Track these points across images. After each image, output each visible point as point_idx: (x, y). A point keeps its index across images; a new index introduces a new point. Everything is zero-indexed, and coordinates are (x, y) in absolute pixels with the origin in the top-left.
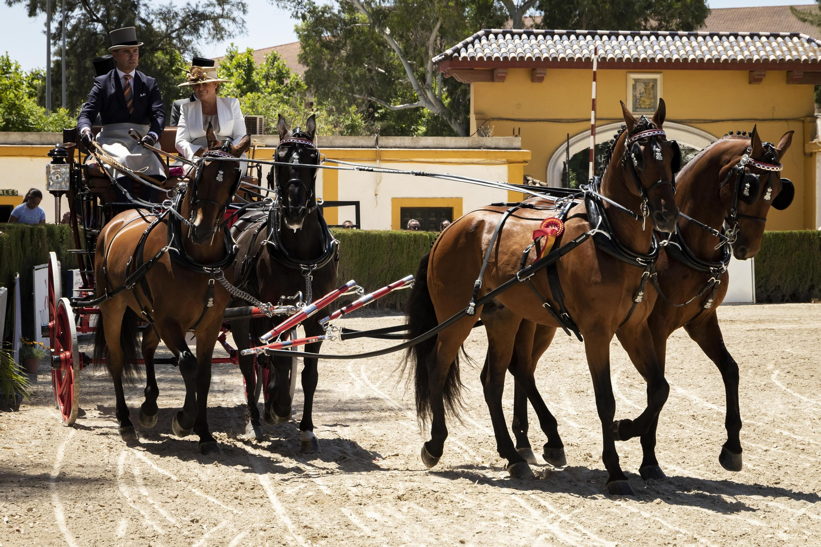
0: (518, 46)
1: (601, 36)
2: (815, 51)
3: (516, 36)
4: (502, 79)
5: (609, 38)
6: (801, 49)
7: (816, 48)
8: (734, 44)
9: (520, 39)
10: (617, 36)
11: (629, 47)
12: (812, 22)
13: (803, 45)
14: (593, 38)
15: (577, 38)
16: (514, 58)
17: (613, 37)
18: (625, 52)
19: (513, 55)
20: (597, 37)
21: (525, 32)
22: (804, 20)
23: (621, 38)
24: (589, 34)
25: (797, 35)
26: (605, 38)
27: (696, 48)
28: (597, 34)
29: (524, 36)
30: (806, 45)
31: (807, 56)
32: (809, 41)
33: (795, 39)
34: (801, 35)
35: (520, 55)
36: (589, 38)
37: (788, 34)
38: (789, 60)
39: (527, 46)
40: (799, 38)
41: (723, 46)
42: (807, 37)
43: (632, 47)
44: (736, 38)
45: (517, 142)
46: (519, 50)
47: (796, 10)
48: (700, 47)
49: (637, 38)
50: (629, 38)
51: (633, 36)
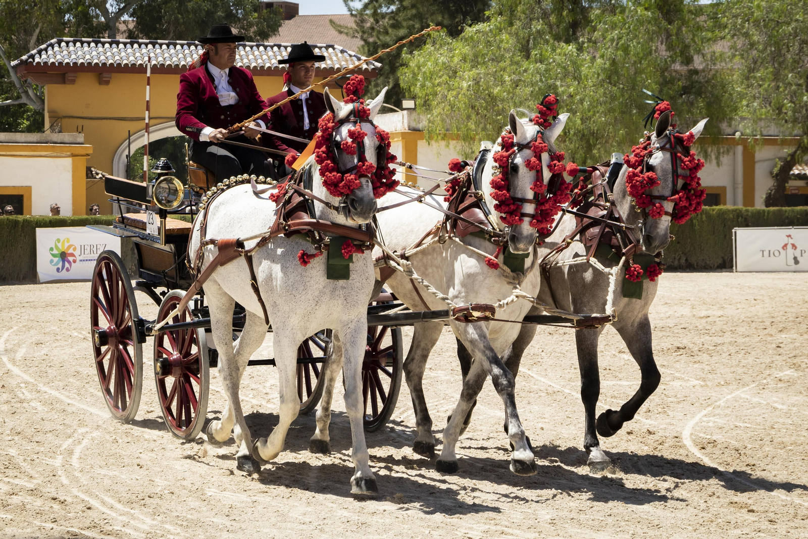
0: (87, 53)
1: (161, 45)
2: (346, 61)
3: (85, 45)
4: (73, 82)
5: (168, 47)
6: (334, 58)
7: (348, 57)
8: (277, 53)
9: (89, 46)
10: (175, 45)
11: (185, 56)
12: (347, 34)
13: (337, 55)
14: (154, 47)
15: (140, 47)
16: (82, 63)
17: (171, 47)
18: (182, 59)
19: (81, 61)
20: (157, 46)
21: (93, 41)
22: (341, 32)
23: (178, 47)
24: (150, 43)
25: (332, 47)
26: (164, 47)
27: (244, 57)
28: (157, 43)
29: (93, 45)
30: (340, 55)
31: (340, 65)
32: (342, 52)
33: (330, 50)
34: (335, 46)
35: (89, 61)
36: (150, 46)
37: (325, 45)
38: (325, 68)
39: (94, 53)
40: (334, 49)
41: (267, 55)
42: (341, 48)
43: (187, 55)
44: (279, 48)
45: (81, 138)
46: (88, 57)
47: (334, 23)
48: (248, 56)
49: (193, 47)
50: (186, 47)
51: (189, 45)
